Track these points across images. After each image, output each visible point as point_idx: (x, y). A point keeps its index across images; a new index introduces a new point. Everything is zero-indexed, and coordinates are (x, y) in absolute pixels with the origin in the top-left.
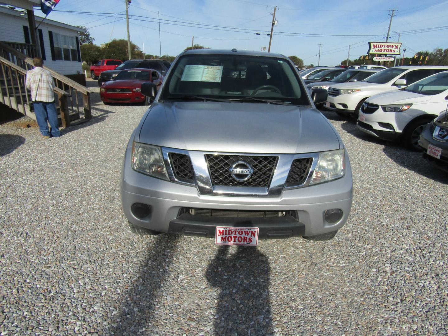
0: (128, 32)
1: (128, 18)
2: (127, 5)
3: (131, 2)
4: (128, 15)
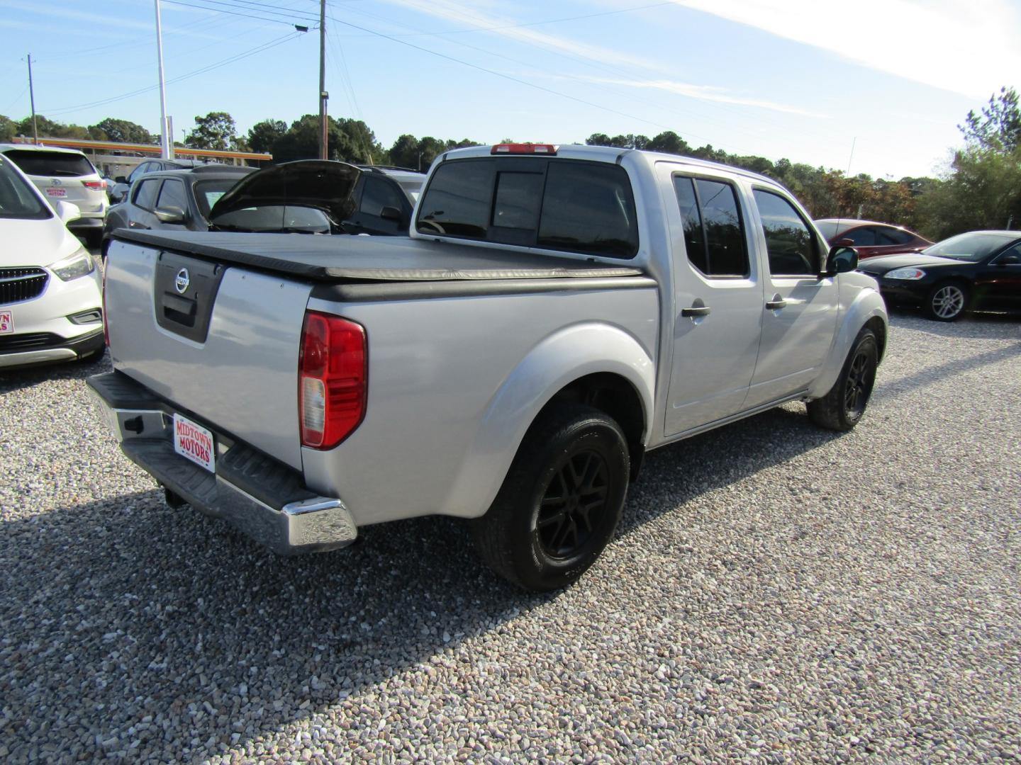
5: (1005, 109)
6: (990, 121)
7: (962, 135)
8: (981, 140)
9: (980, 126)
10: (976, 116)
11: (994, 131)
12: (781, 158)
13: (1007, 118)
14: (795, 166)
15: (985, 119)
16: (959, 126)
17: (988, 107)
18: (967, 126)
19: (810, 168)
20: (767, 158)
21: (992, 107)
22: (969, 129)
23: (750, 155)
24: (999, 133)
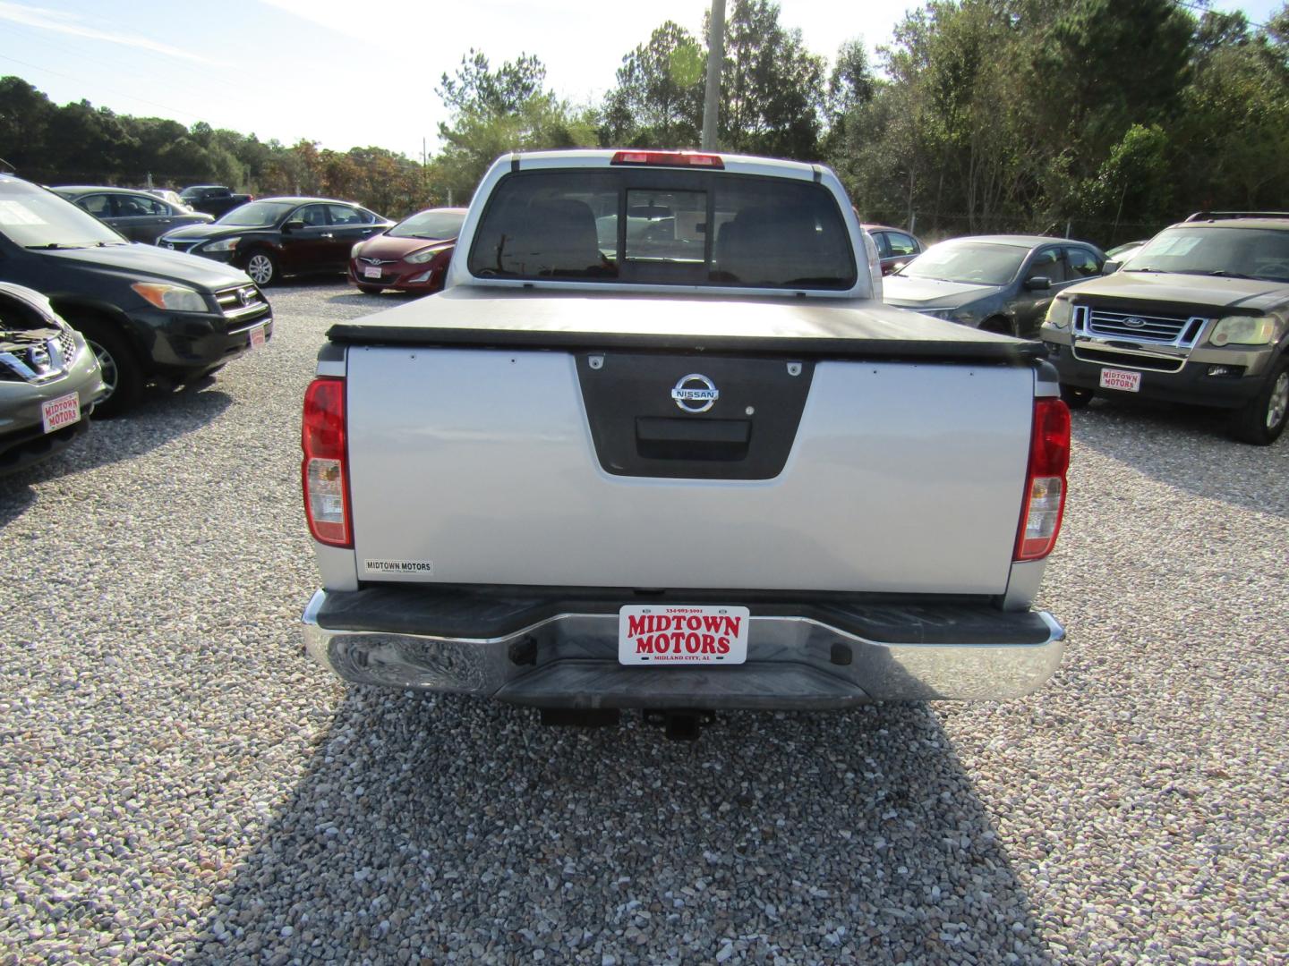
5: (478, 73)
6: (466, 86)
7: (442, 101)
8: (462, 108)
9: (456, 91)
10: (450, 80)
11: (471, 98)
12: (197, 122)
13: (481, 84)
14: (218, 132)
15: (459, 84)
16: (436, 90)
17: (462, 70)
18: (442, 89)
19: (238, 135)
20: (179, 121)
21: (466, 70)
22: (447, 95)
23: (150, 116)
24: (477, 99)
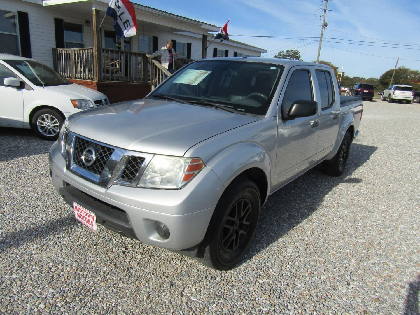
0: (319, 53)
1: (321, 41)
2: (323, 29)
3: (327, 26)
4: (322, 37)
